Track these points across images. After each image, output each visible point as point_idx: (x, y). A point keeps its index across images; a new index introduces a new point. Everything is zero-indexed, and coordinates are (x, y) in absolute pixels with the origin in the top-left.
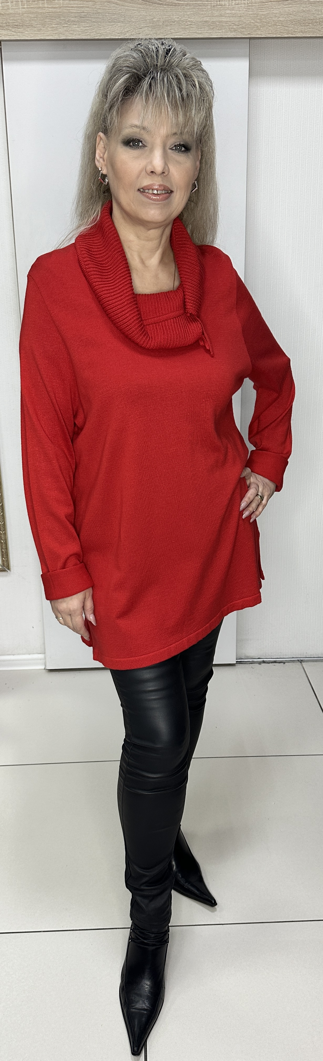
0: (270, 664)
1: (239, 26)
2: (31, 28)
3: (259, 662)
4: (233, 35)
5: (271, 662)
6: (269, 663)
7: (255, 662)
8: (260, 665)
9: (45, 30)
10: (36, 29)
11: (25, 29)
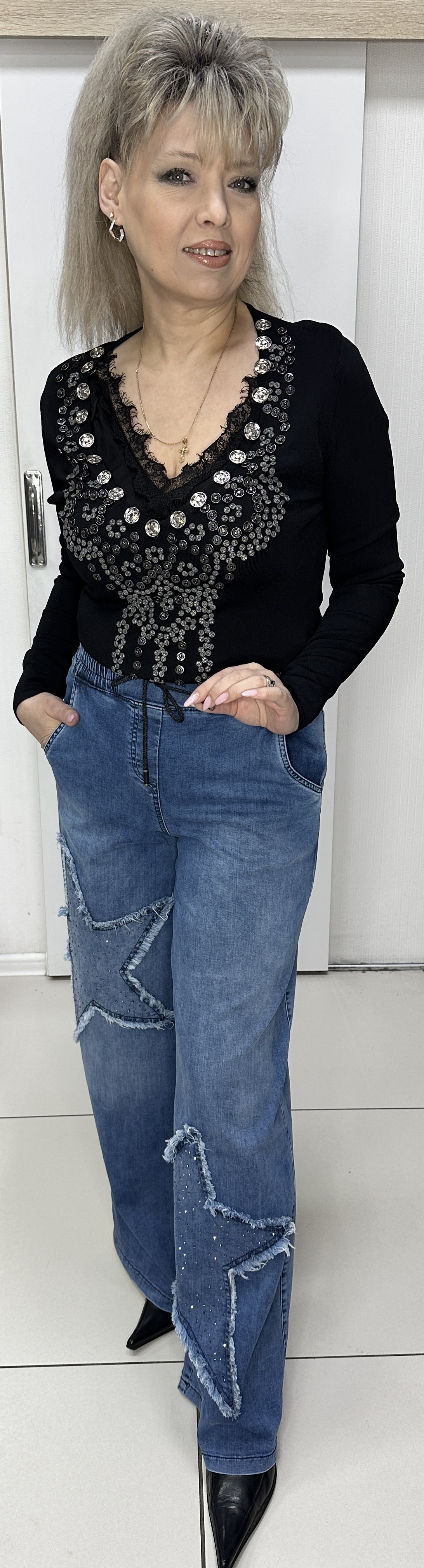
0: (379, 972)
1: (352, 21)
2: (41, 19)
3: (362, 969)
4: (344, 35)
5: (379, 969)
6: (377, 971)
7: (357, 969)
8: (364, 974)
10: (49, 20)
11: (32, 20)
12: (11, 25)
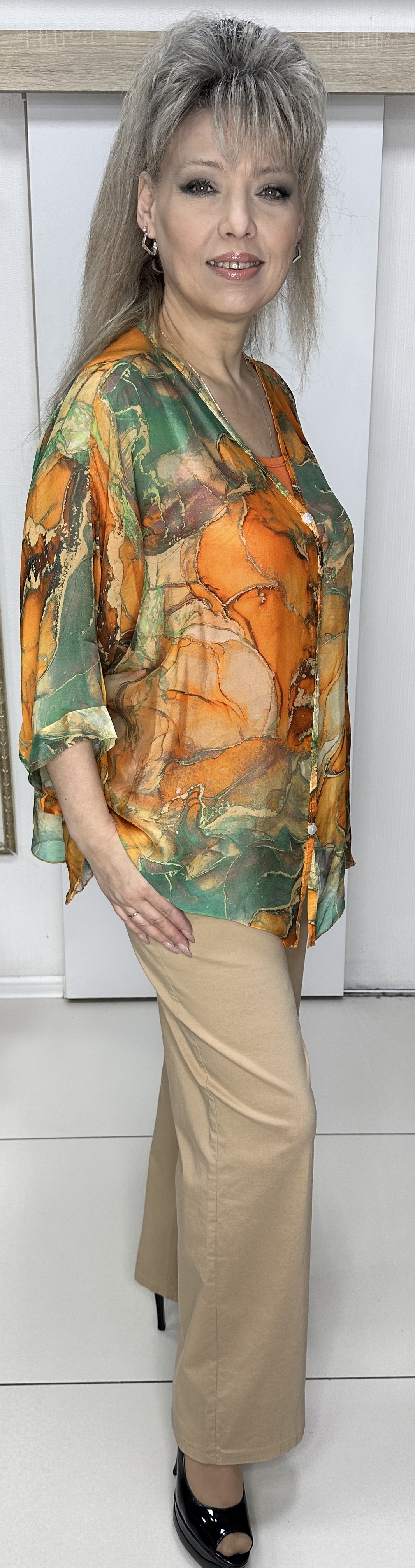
1: (370, 76)
2: (70, 75)
4: (364, 89)
9: (91, 78)
10: (77, 76)
11: (62, 76)
12: (40, 80)
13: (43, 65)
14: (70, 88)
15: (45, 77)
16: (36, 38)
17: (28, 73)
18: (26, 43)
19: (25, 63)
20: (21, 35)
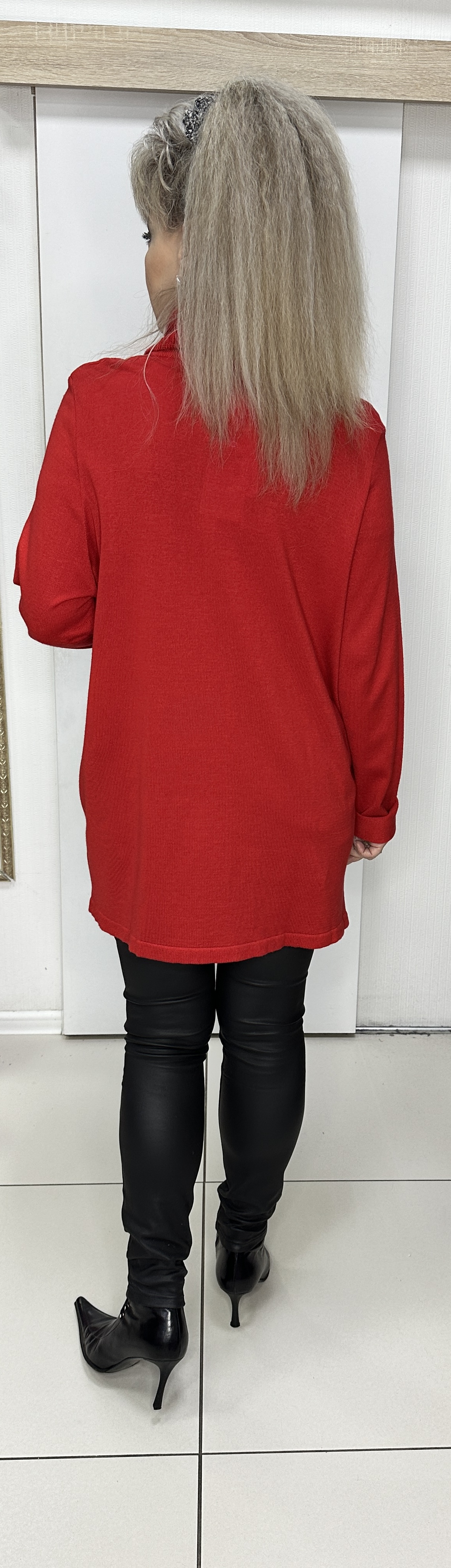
1: (389, 83)
2: (80, 69)
4: (380, 95)
9: (102, 73)
10: (87, 71)
11: (71, 70)
12: (49, 74)
13: (52, 58)
14: (80, 83)
15: (54, 71)
16: (45, 30)
17: (36, 66)
18: (35, 35)
19: (33, 56)
20: (29, 26)
